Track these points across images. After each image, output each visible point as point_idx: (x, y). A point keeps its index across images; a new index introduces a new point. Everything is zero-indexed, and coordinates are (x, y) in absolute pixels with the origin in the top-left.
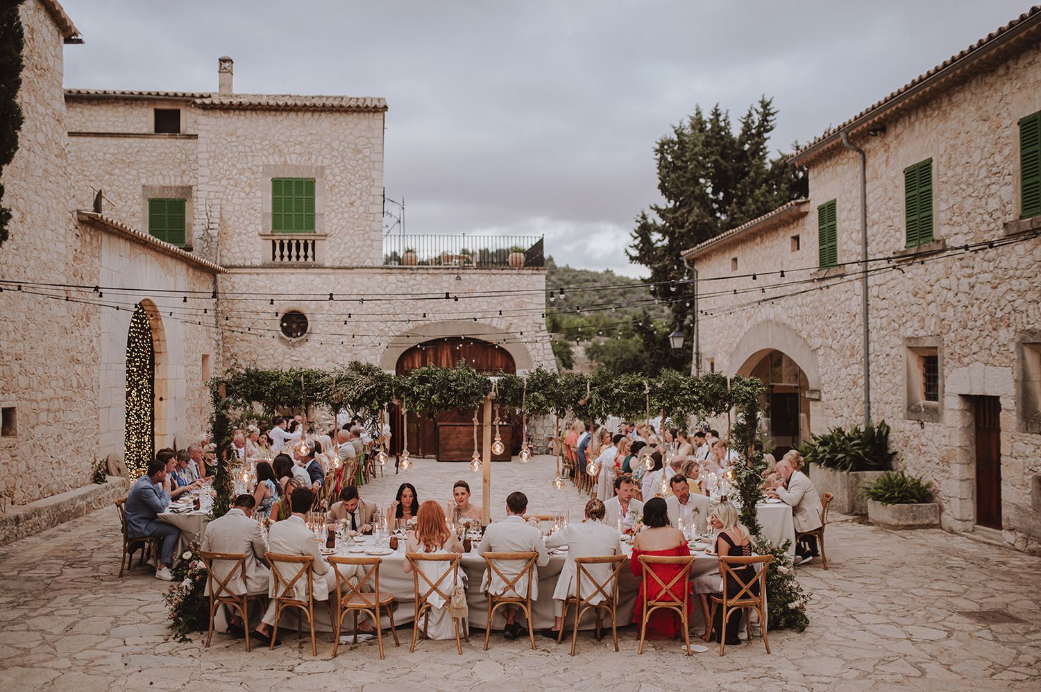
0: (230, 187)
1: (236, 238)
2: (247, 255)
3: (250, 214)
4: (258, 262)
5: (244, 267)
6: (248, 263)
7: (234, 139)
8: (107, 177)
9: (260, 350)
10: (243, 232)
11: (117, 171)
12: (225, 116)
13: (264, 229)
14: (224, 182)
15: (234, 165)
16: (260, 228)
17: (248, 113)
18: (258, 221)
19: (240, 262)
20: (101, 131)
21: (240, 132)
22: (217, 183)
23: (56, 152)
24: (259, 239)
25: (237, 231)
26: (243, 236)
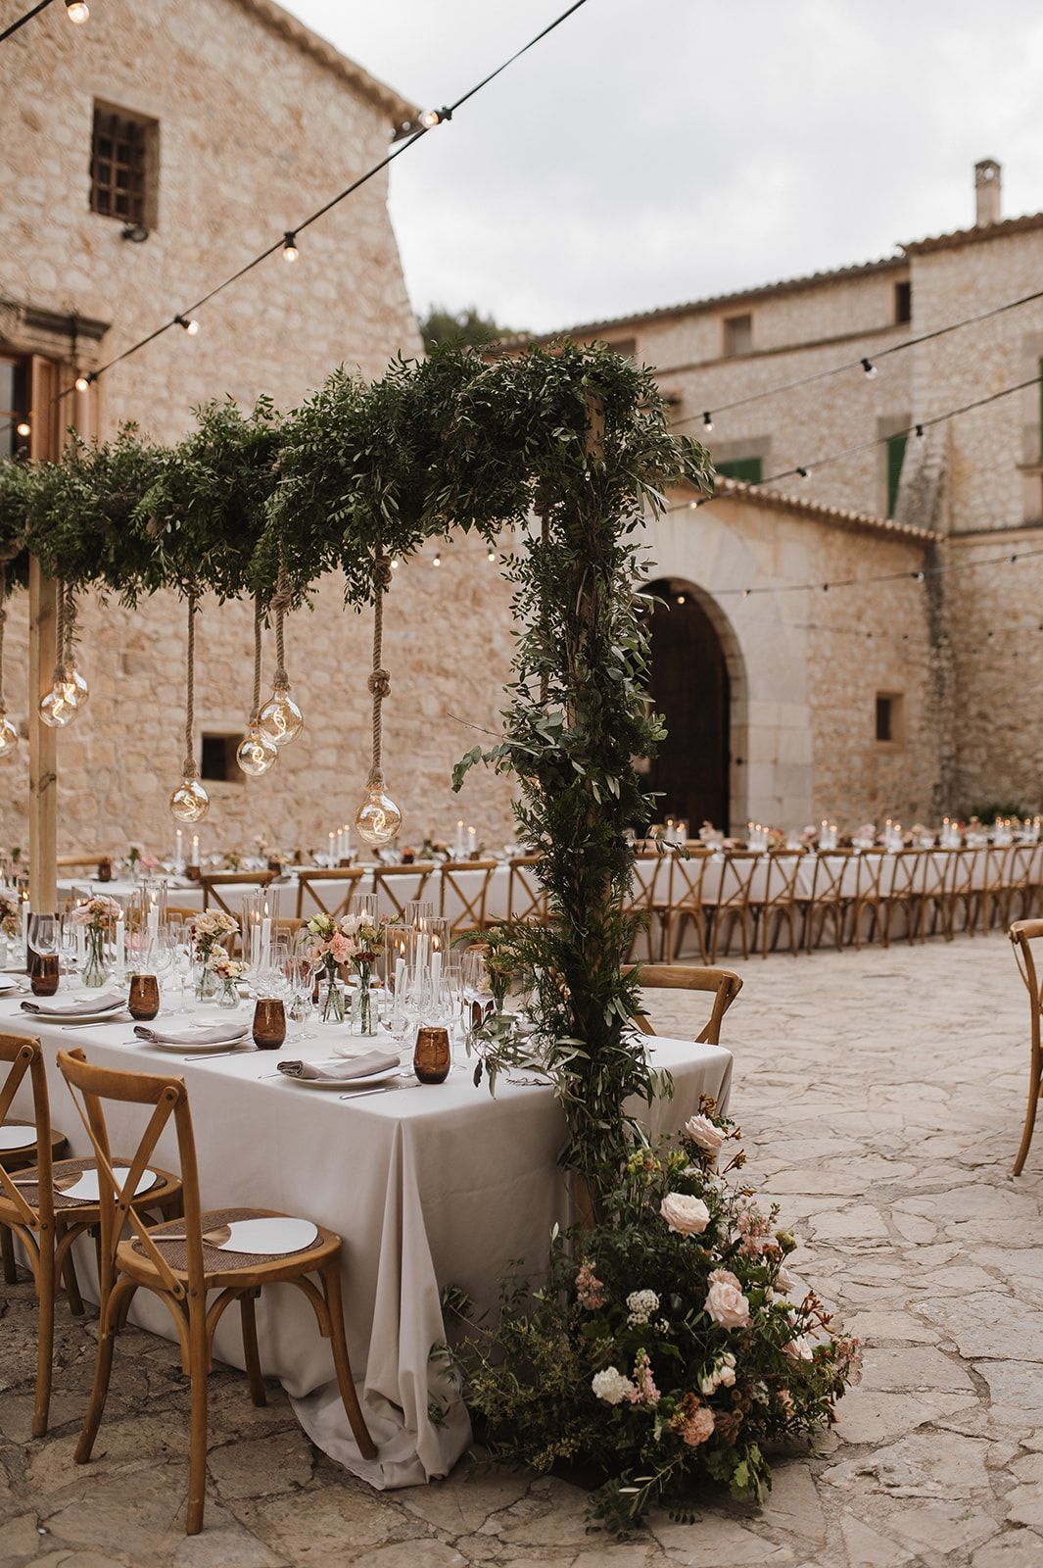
0: (966, 387)
1: (977, 480)
2: (996, 509)
3: (1002, 432)
4: (1015, 519)
5: (992, 531)
6: (998, 524)
7: (971, 296)
8: (825, 413)
9: (1021, 686)
10: (990, 465)
11: (839, 402)
12: (954, 257)
13: (1027, 456)
14: (956, 380)
15: (972, 346)
16: (1019, 456)
17: (996, 244)
18: (1016, 443)
19: (984, 523)
20: (817, 337)
21: (983, 282)
22: (943, 383)
23: (369, 311)
24: (1018, 476)
25: (980, 465)
26: (989, 476)
